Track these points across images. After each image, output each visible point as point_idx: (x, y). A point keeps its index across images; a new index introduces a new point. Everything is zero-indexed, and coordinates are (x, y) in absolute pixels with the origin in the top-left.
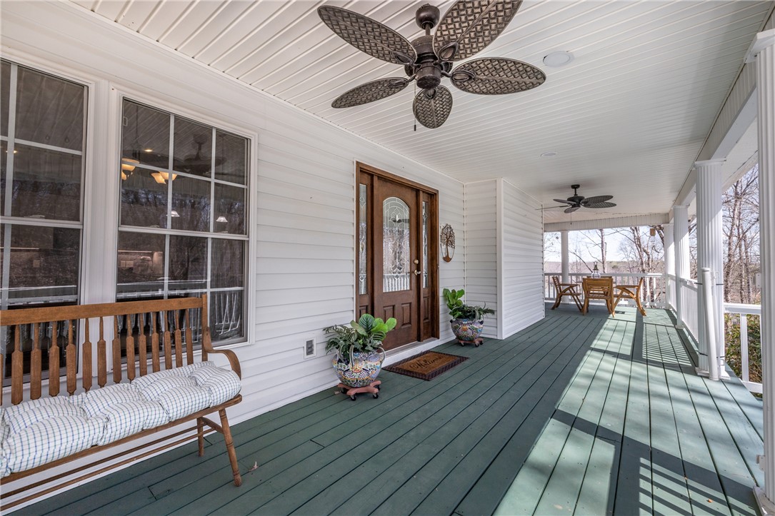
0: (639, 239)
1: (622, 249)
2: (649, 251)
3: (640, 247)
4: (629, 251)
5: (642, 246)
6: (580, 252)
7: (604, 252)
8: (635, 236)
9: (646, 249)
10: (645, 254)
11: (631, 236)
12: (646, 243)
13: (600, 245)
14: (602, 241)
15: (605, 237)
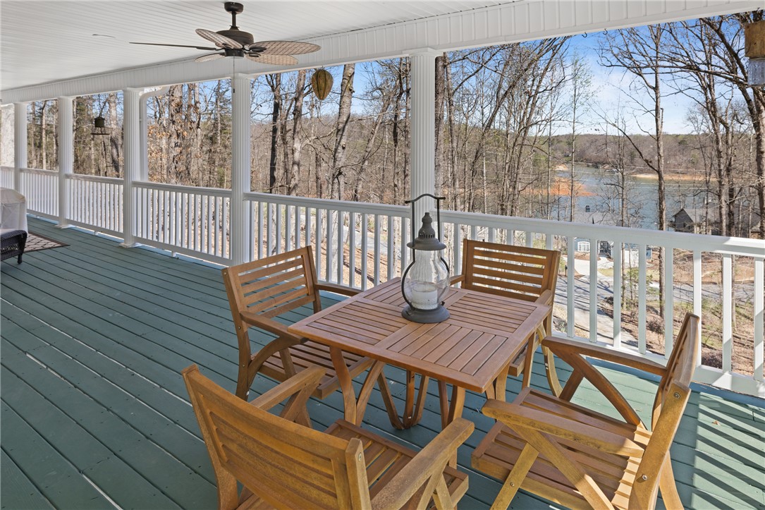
0: (713, 103)
1: (689, 119)
2: (729, 121)
3: (715, 116)
4: (700, 122)
5: (718, 115)
6: (623, 122)
7: (659, 123)
8: (707, 98)
9: (723, 118)
10: (722, 126)
11: (702, 98)
12: (724, 110)
13: (654, 113)
14: (657, 107)
15: (661, 99)
